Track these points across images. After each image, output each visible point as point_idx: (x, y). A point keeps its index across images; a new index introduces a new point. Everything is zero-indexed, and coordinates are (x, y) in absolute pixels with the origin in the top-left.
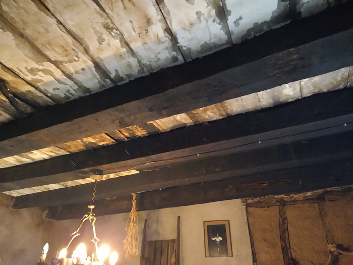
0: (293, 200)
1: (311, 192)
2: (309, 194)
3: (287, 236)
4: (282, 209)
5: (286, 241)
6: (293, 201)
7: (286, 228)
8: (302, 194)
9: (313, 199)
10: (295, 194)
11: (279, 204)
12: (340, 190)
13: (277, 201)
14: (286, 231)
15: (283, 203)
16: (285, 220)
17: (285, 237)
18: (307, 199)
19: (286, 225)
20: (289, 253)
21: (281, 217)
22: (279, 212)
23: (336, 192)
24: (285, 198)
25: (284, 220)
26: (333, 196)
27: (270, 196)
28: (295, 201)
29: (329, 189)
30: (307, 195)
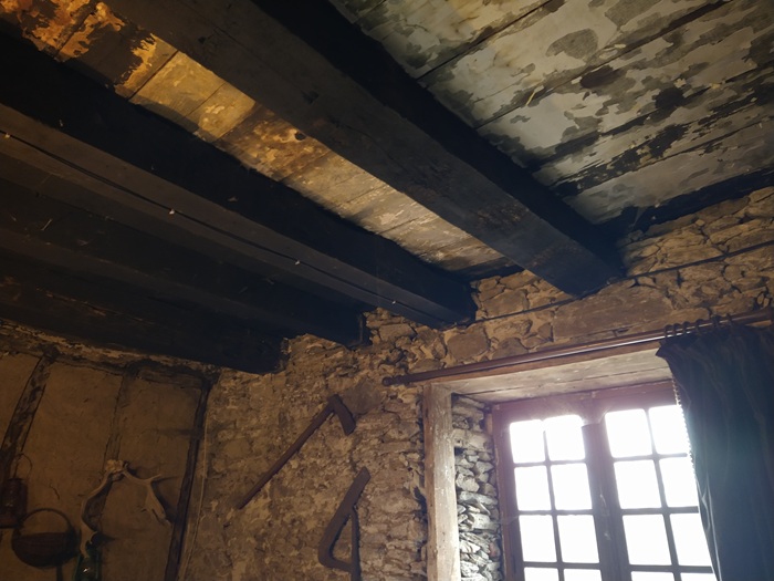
0: (76, 354)
1: (120, 353)
2: (114, 354)
3: (25, 428)
4: (43, 367)
5: (20, 438)
6: (75, 359)
7: (32, 410)
8: (101, 351)
9: (115, 366)
10: (87, 346)
11: (41, 353)
12: (171, 365)
13: (41, 347)
14: (30, 416)
15: (51, 355)
16: (39, 394)
17: (21, 428)
18: (105, 364)
19: (35, 402)
20: (13, 466)
21: (33, 384)
22: (34, 373)
23: (163, 367)
24: (61, 346)
25: (36, 390)
26: (154, 373)
27: (30, 331)
28: (79, 359)
29: (153, 358)
30: (110, 355)
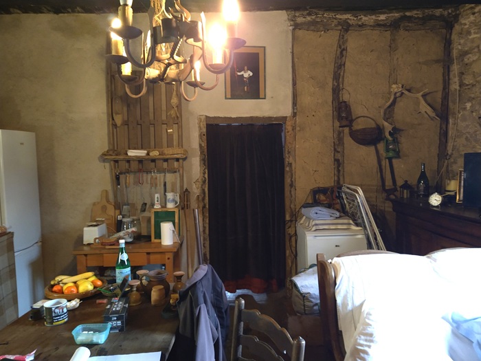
0: (360, 23)
1: (386, 15)
2: (382, 17)
3: (342, 74)
4: (343, 36)
5: (341, 80)
6: (360, 26)
7: (343, 63)
8: (373, 17)
9: (384, 25)
10: (365, 16)
11: (340, 27)
12: (421, 16)
13: (339, 24)
14: (343, 67)
15: (346, 27)
16: (344, 52)
17: (340, 74)
18: (378, 25)
19: (344, 58)
20: (340, 95)
21: (340, 47)
22: (339, 40)
23: (416, 18)
24: (350, 20)
25: (342, 51)
26: (410, 24)
27: (332, 15)
28: (362, 26)
29: (408, 14)
30: (380, 19)
